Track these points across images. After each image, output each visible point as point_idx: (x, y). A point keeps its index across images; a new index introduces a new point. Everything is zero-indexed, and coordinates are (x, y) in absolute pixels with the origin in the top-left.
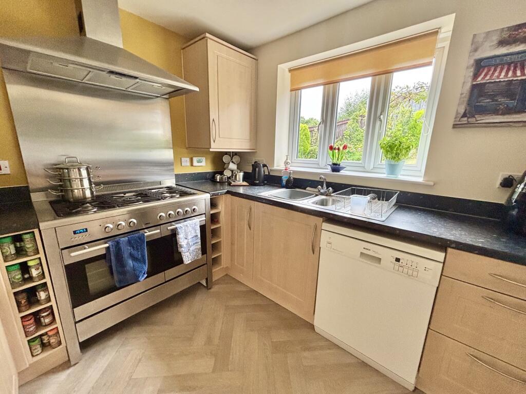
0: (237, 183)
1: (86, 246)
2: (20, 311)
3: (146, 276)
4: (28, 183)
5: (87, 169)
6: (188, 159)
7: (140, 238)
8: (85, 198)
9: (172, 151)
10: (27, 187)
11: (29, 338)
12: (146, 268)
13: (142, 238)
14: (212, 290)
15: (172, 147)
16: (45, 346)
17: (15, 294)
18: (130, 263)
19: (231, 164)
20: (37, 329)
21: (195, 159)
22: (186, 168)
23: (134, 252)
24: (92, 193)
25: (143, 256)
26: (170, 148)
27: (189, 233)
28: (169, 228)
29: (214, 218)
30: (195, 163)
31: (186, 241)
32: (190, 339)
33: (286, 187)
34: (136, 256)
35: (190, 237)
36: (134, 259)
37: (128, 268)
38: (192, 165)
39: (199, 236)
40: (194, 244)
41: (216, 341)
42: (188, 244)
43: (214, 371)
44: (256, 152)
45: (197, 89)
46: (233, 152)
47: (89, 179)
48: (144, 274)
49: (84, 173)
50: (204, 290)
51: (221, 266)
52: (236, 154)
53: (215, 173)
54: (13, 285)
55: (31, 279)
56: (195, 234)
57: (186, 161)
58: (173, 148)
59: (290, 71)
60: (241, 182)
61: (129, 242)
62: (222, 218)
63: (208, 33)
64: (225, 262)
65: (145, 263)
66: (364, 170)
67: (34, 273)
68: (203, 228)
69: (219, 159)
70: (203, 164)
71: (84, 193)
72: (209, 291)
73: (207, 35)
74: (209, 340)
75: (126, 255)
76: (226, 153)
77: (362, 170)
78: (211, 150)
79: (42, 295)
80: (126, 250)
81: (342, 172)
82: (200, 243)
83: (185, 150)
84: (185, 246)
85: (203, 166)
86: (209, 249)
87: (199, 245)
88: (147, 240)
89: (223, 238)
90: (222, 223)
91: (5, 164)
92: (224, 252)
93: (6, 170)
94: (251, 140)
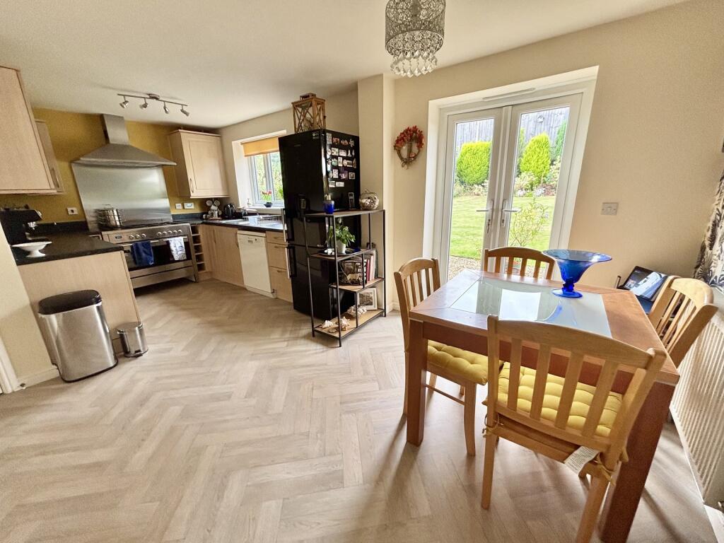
0: (214, 218)
3: (153, 264)
4: (85, 218)
5: (117, 211)
8: (117, 225)
9: (168, 200)
10: (86, 221)
12: (153, 259)
13: (149, 244)
14: (199, 285)
15: (167, 196)
18: (144, 255)
21: (185, 204)
22: (179, 209)
23: (145, 250)
24: (120, 223)
25: (151, 253)
26: (166, 198)
28: (164, 240)
29: (196, 239)
30: (186, 207)
31: (175, 248)
34: (147, 252)
36: (146, 254)
37: (143, 257)
38: (184, 208)
39: (184, 247)
40: (180, 251)
42: (177, 250)
44: (229, 197)
45: (175, 164)
46: (214, 198)
47: (118, 216)
48: (152, 261)
49: (115, 212)
50: (194, 284)
51: (205, 270)
52: (216, 199)
53: (203, 214)
56: (181, 245)
57: (179, 206)
58: (168, 198)
59: (242, 144)
60: (217, 218)
61: (143, 245)
62: (202, 238)
63: (180, 128)
64: (207, 269)
65: (152, 257)
68: (187, 244)
69: (203, 203)
70: (193, 207)
71: (117, 222)
72: (197, 283)
73: (179, 130)
75: (141, 251)
76: (209, 199)
78: (191, 198)
80: (141, 248)
81: (272, 208)
83: (177, 199)
84: (174, 250)
85: (191, 208)
86: (193, 257)
87: (184, 252)
88: (152, 245)
89: (205, 252)
90: (203, 243)
91: (74, 209)
92: (206, 262)
93: (76, 213)
94: (223, 189)
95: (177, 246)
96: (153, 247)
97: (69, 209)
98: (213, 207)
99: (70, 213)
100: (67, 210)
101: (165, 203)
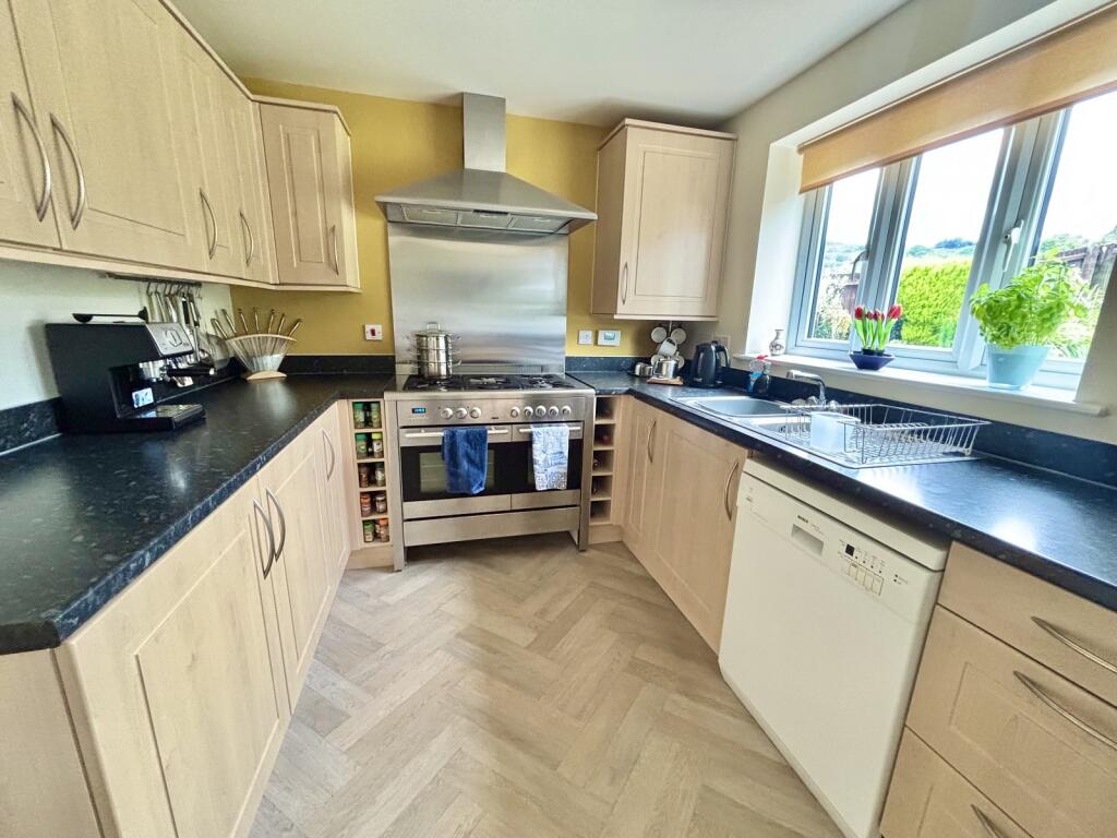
0: (662, 379)
1: (423, 430)
2: (361, 486)
3: (482, 489)
4: (394, 350)
5: (446, 338)
6: (590, 333)
7: (480, 434)
8: (440, 375)
9: (565, 319)
10: (394, 357)
11: (365, 519)
12: (484, 478)
13: (483, 435)
14: (586, 554)
15: (565, 312)
16: (376, 536)
17: (359, 465)
18: (465, 464)
19: (665, 344)
20: (370, 514)
21: (601, 334)
22: (585, 346)
23: (472, 452)
24: (448, 369)
25: (482, 460)
26: (561, 315)
27: (550, 446)
28: (521, 430)
29: (603, 434)
30: (601, 340)
31: (543, 456)
32: (520, 600)
33: (753, 394)
34: (473, 457)
35: (550, 451)
36: (471, 461)
37: (460, 471)
38: (596, 343)
39: (566, 453)
40: (556, 464)
41: (551, 617)
42: (545, 461)
43: (528, 647)
44: (718, 322)
46: (674, 322)
47: (447, 352)
48: (481, 485)
49: (442, 343)
50: (574, 550)
51: (609, 519)
52: (679, 325)
53: (637, 361)
54: (359, 455)
55: (371, 454)
56: (560, 450)
57: (586, 336)
58: (567, 315)
59: (802, 149)
60: (670, 378)
61: (467, 435)
62: (618, 434)
63: (630, 117)
64: (615, 516)
65: (483, 471)
66: (955, 370)
67: (376, 448)
68: (576, 446)
69: (645, 333)
70: (617, 342)
71: (439, 369)
72: (582, 554)
73: (628, 121)
74: (543, 613)
75: (461, 452)
76: (660, 323)
77: (951, 370)
78: (616, 317)
79: (379, 476)
80: (462, 446)
82: (566, 465)
83: (587, 319)
84: (541, 462)
85: (617, 346)
86: (587, 482)
87: (564, 469)
88: (489, 440)
89: (617, 472)
90: (619, 445)
91: (379, 328)
92: (615, 497)
93: (379, 336)
94: (705, 298)
95: (550, 452)
96: (492, 446)
97: (368, 328)
98: (667, 348)
99: (369, 336)
100: (364, 327)
101: (559, 325)
